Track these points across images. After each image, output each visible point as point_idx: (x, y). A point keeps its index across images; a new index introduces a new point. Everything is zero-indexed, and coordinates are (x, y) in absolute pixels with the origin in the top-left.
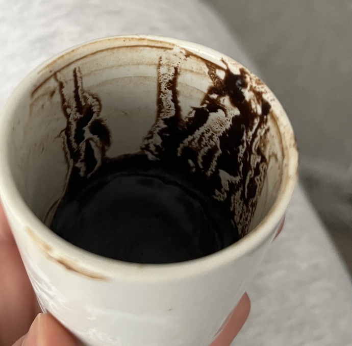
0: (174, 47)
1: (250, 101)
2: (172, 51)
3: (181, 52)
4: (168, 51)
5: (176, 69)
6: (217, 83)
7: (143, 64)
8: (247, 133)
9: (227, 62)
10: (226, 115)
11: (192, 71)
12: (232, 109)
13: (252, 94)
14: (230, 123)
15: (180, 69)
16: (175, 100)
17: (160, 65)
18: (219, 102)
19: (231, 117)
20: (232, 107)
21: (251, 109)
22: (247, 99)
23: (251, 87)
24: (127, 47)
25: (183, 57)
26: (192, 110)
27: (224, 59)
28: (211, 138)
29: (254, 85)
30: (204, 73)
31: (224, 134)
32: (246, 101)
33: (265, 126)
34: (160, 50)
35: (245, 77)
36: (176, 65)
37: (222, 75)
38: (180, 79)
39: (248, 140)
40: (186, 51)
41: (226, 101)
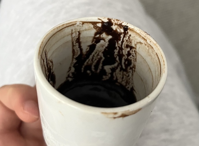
0: (77, 23)
1: (116, 30)
2: (76, 25)
3: (80, 23)
4: (75, 25)
5: (79, 32)
6: (98, 29)
7: (65, 36)
8: (118, 43)
9: (101, 19)
10: (105, 41)
11: (86, 30)
12: (107, 37)
13: (116, 26)
14: (108, 43)
15: (81, 31)
16: (80, 47)
17: (72, 33)
18: (101, 38)
19: (108, 41)
20: (107, 36)
21: (118, 32)
22: (114, 29)
23: (115, 23)
24: (59, 31)
25: (81, 25)
26: (87, 47)
27: (99, 18)
28: (98, 55)
29: (116, 22)
30: (92, 28)
31: (105, 50)
32: (114, 31)
33: (127, 35)
34: (71, 26)
35: (111, 21)
36: (78, 30)
37: (100, 25)
38: (81, 36)
39: (119, 45)
40: (82, 22)
41: (104, 35)
